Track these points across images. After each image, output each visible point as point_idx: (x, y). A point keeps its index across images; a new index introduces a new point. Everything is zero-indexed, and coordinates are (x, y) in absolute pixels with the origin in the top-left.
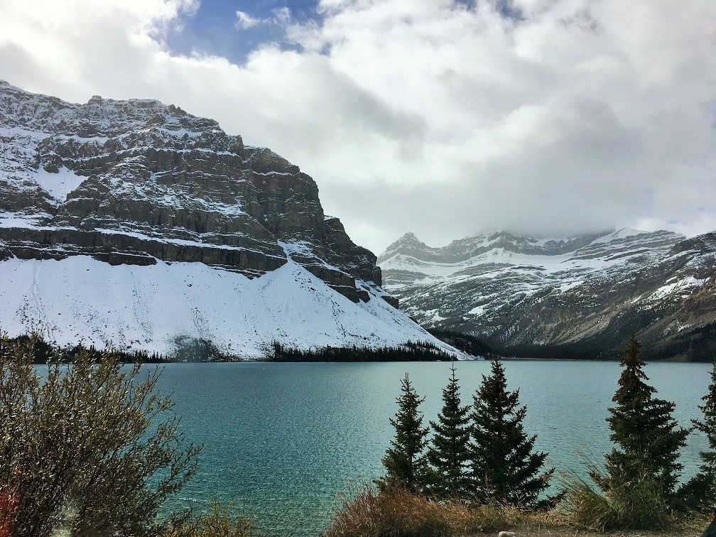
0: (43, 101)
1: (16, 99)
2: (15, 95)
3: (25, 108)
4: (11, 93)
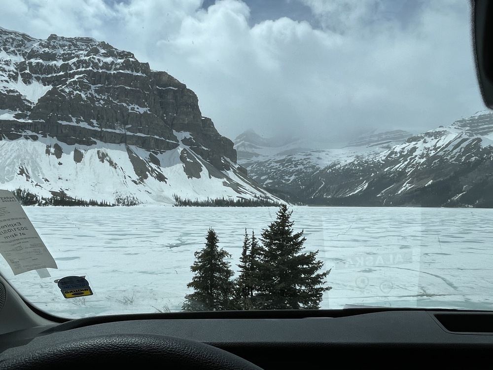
0: (18, 36)
3: (6, 40)
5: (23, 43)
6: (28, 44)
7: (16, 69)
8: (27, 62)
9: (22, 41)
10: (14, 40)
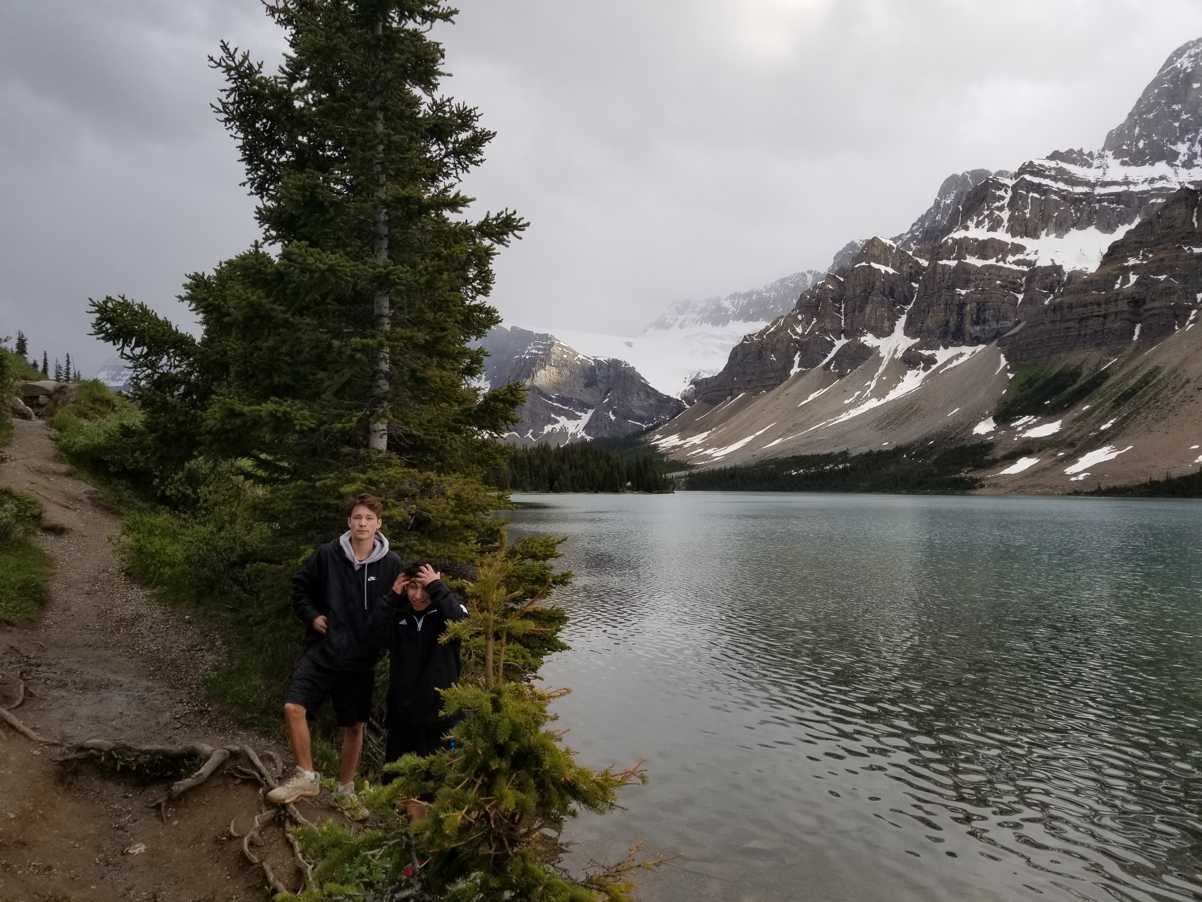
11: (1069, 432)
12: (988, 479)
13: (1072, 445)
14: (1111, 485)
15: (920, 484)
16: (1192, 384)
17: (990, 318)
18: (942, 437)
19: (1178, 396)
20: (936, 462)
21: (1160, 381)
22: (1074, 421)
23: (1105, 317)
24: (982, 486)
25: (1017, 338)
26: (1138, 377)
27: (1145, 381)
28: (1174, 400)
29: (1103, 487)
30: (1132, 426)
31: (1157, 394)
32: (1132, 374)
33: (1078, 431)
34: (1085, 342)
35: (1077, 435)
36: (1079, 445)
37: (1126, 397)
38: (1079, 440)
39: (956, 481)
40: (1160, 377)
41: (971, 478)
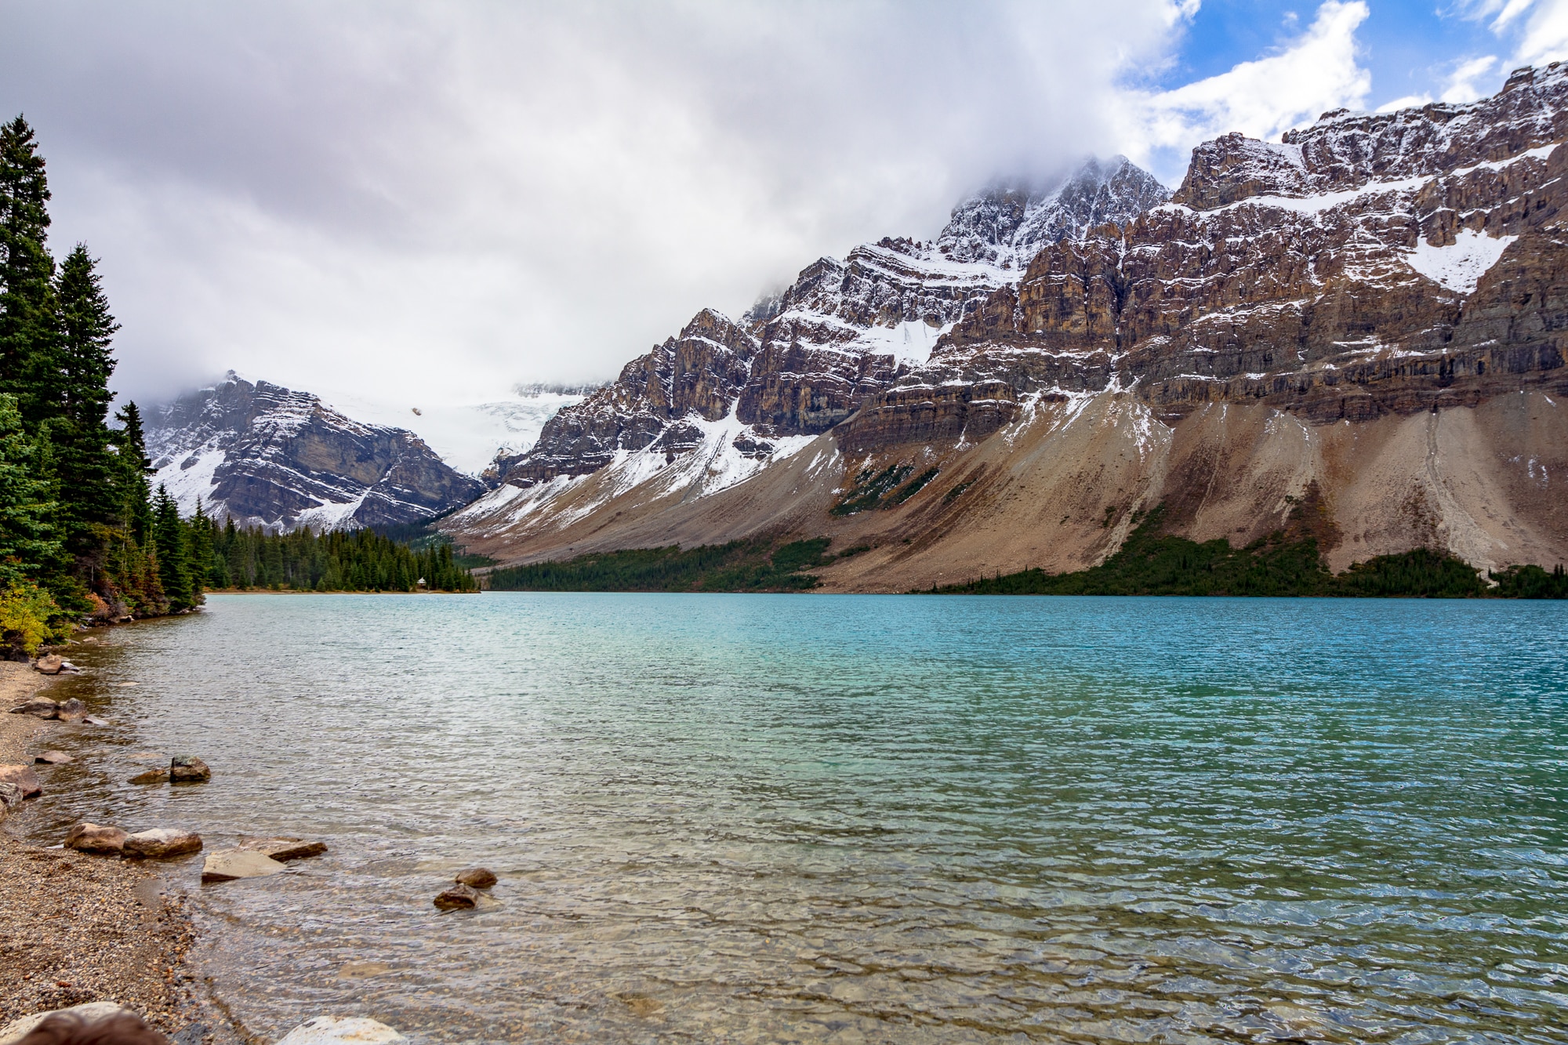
0: (1413, 118)
1: (1362, 133)
2: (1361, 127)
3: (1381, 142)
4: (1353, 127)
5: (1430, 132)
6: (1443, 130)
7: (1410, 211)
8: (1441, 180)
9: (1425, 125)
10: (1400, 133)
11: (904, 528)
12: (825, 578)
13: (906, 541)
14: (946, 583)
15: (757, 582)
16: (1015, 482)
17: (824, 405)
18: (779, 531)
19: (1003, 493)
20: (772, 558)
21: (986, 479)
22: (908, 517)
23: (935, 410)
24: (821, 585)
25: (852, 427)
26: (967, 473)
27: (973, 477)
28: (999, 497)
29: (939, 585)
30: (963, 522)
31: (984, 491)
32: (959, 471)
33: (912, 527)
34: (916, 435)
35: (912, 531)
36: (914, 541)
37: (955, 492)
38: (914, 536)
39: (794, 579)
40: (987, 474)
41: (809, 576)
